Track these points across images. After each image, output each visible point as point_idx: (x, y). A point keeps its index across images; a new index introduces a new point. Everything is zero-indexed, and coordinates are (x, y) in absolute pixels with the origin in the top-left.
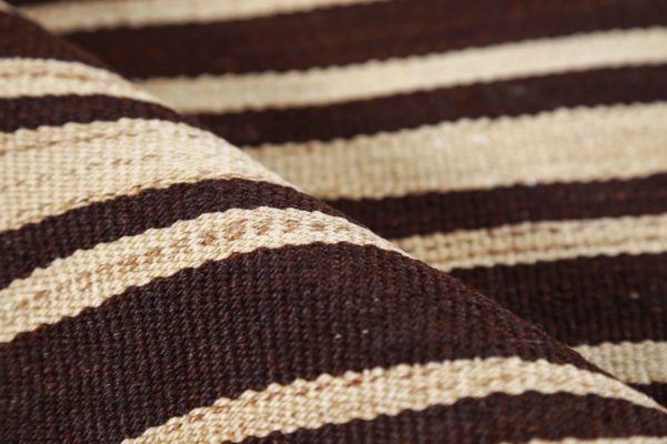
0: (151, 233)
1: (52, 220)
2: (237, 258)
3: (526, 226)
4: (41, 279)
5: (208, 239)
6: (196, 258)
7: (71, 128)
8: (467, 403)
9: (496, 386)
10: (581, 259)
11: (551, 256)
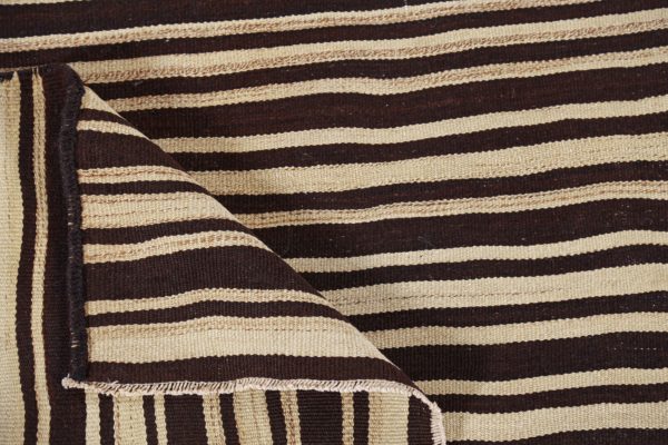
0: (186, 235)
1: (156, 225)
2: (211, 248)
3: (302, 211)
4: (153, 242)
5: (203, 240)
6: (200, 246)
7: (161, 195)
8: (272, 303)
9: (280, 299)
10: (318, 225)
11: (308, 223)
